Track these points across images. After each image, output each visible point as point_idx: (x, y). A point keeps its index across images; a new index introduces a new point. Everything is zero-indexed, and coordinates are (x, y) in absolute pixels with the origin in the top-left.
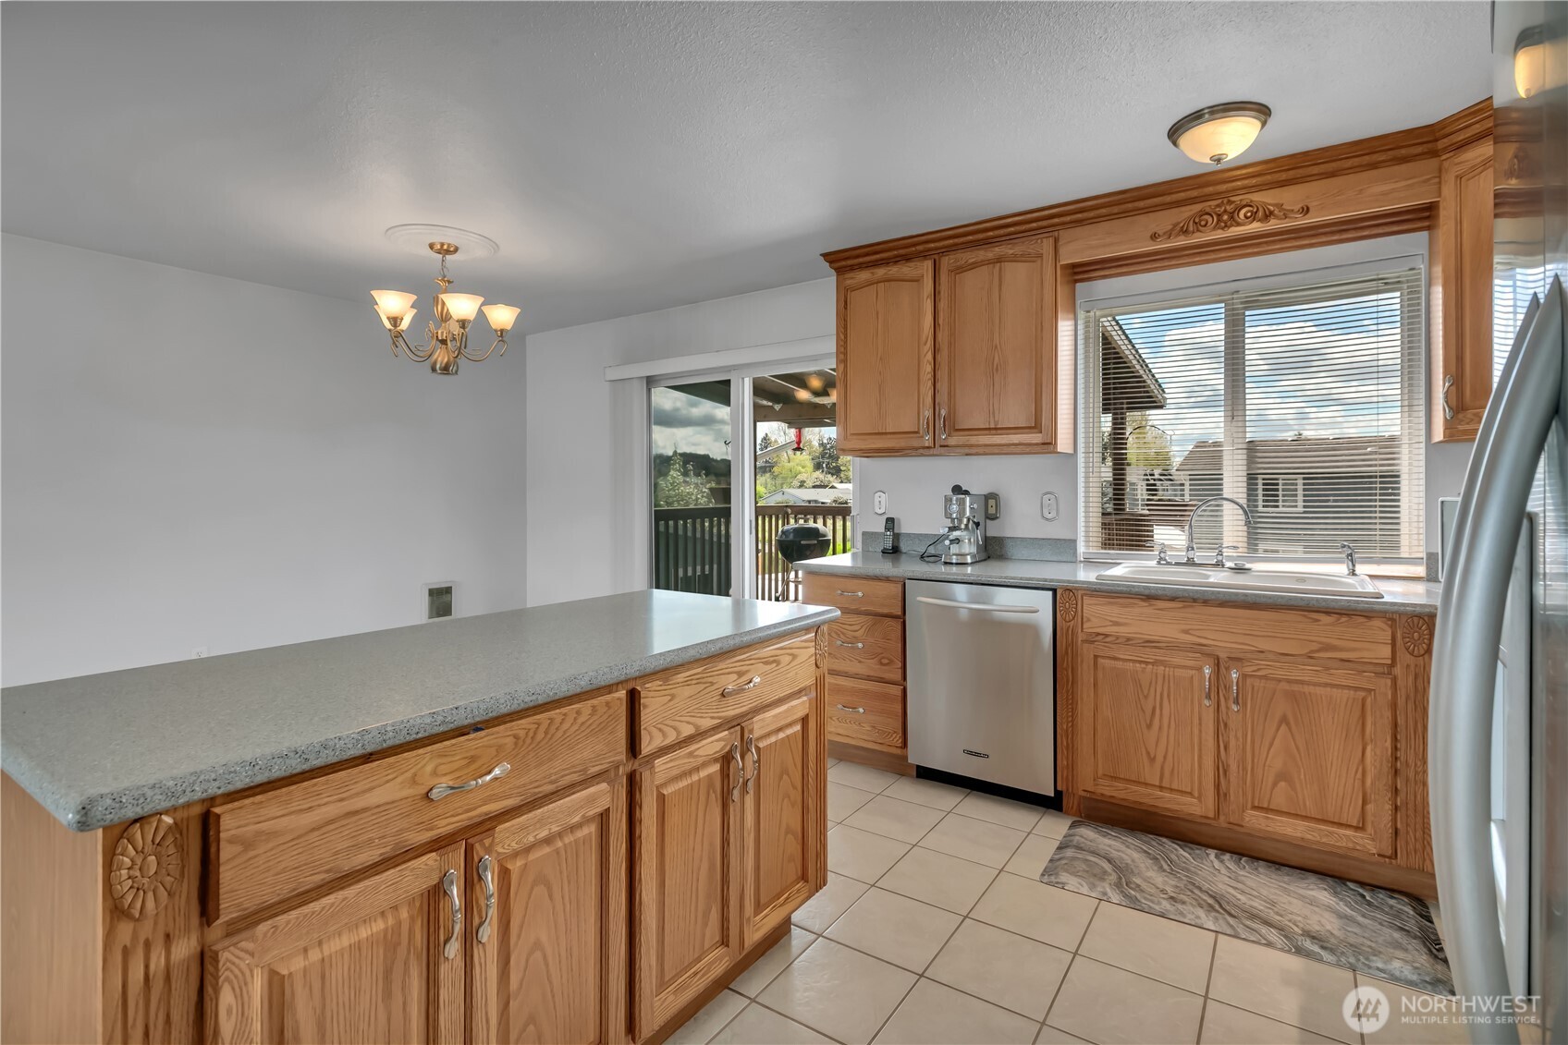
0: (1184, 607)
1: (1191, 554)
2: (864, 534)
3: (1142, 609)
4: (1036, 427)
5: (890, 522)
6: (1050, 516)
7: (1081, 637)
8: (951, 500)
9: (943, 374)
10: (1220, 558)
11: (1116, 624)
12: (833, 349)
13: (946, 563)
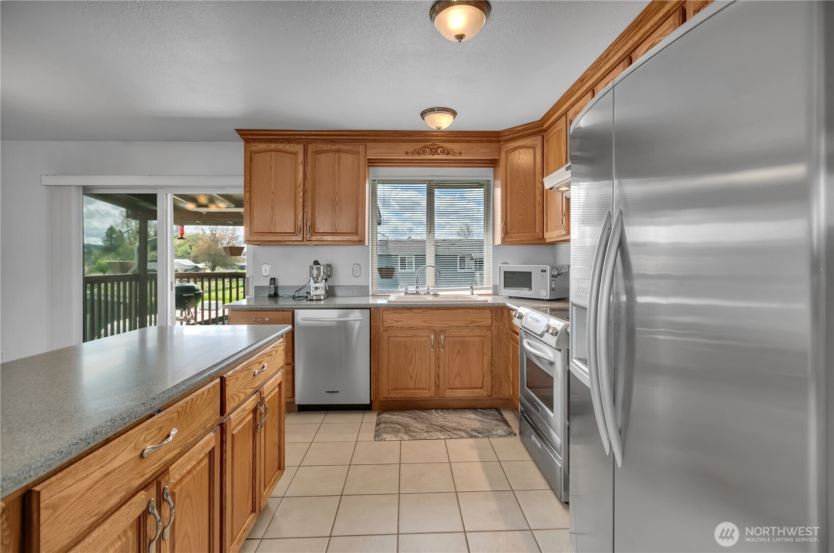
0: (424, 311)
1: (418, 290)
2: (256, 287)
3: (408, 314)
4: (356, 233)
5: (273, 280)
6: (357, 275)
7: (382, 329)
8: (313, 268)
9: (309, 204)
10: (428, 290)
11: (397, 321)
12: (242, 183)
13: (310, 300)
